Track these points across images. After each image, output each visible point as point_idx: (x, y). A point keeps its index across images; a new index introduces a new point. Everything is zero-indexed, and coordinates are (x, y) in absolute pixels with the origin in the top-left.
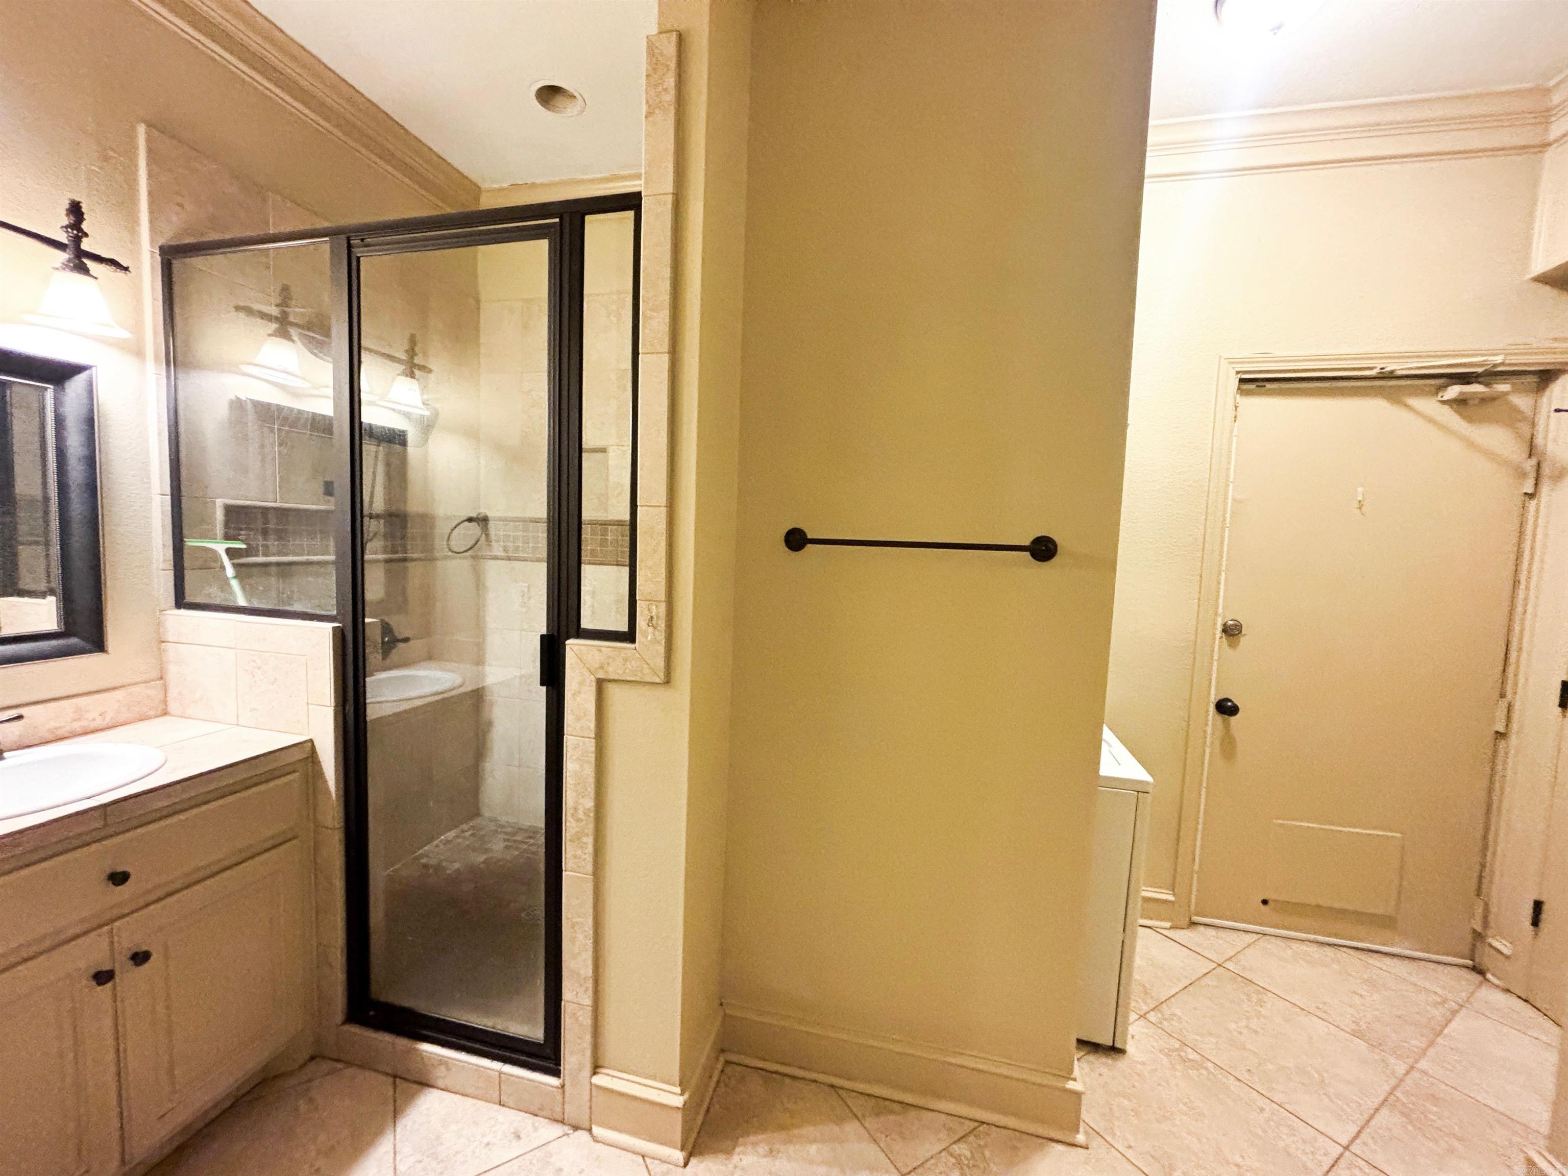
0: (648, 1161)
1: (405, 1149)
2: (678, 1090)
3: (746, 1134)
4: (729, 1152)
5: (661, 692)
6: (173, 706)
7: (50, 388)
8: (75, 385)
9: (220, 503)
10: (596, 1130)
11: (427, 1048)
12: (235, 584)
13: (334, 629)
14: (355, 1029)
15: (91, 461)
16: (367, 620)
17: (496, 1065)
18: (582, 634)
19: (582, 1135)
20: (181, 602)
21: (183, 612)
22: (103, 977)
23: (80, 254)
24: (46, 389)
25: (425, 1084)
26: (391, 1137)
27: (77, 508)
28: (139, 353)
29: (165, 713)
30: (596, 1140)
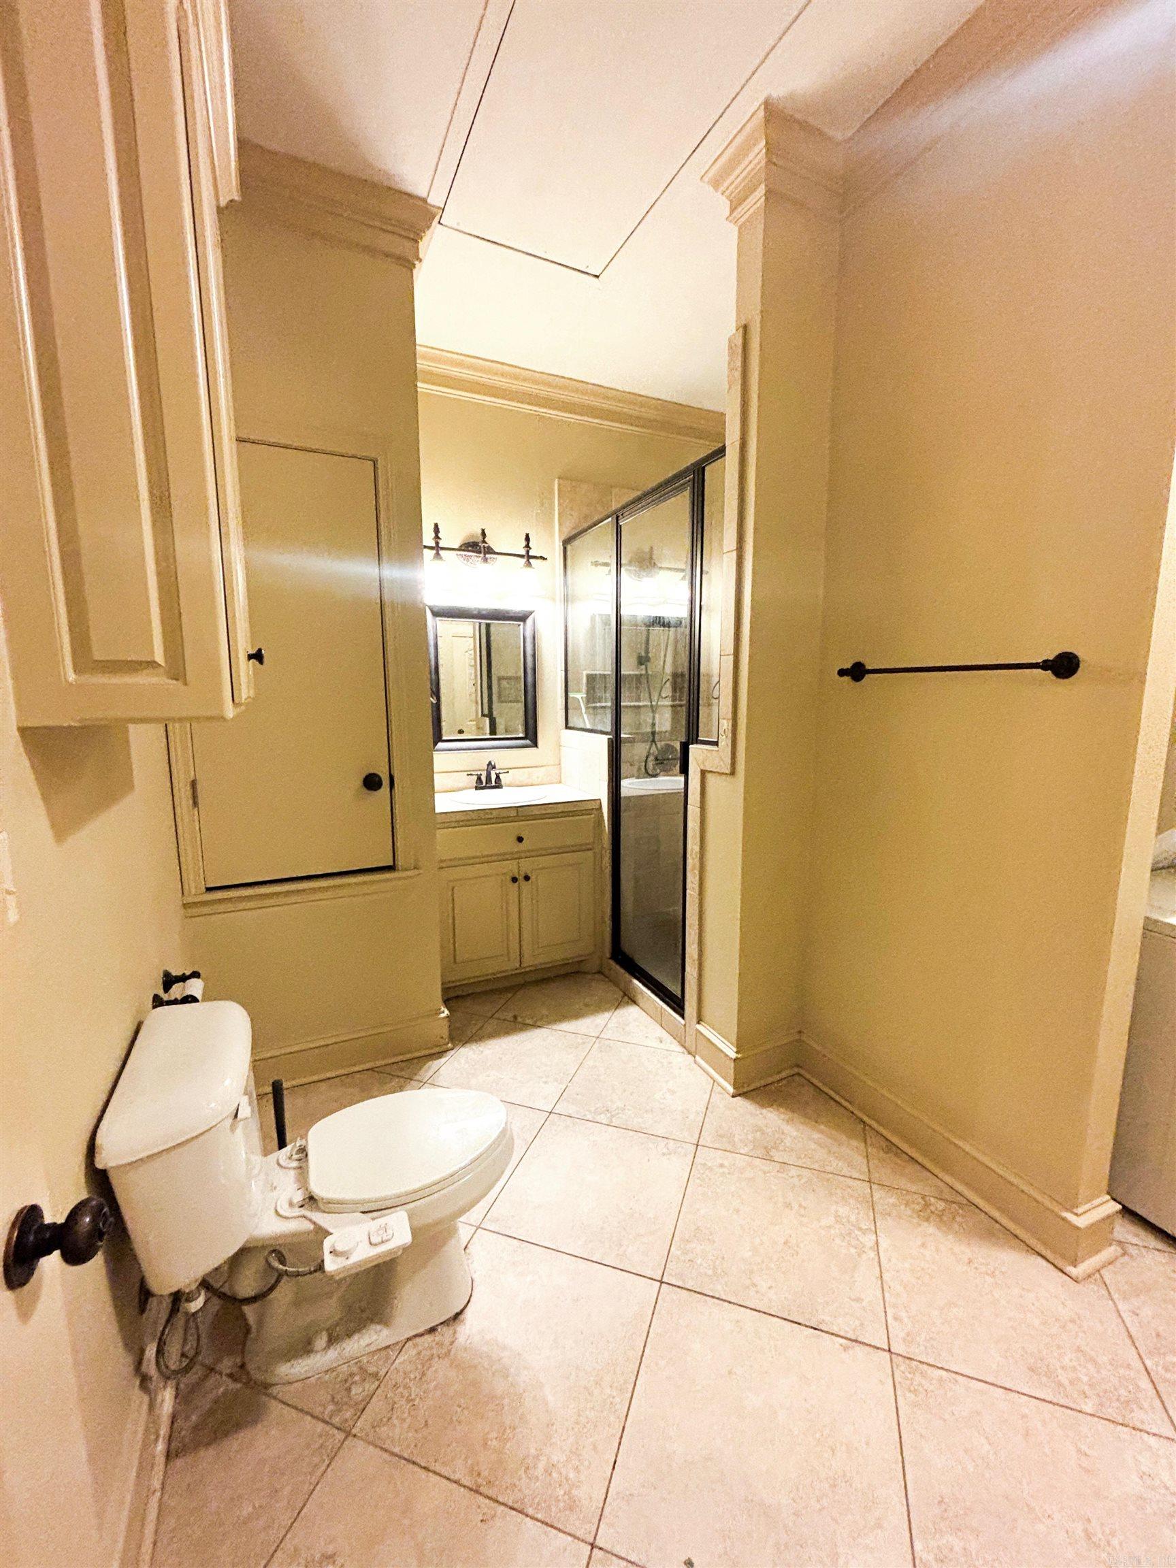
0: (715, 1084)
1: (614, 1020)
2: (735, 1050)
3: (780, 1105)
4: (763, 1106)
5: (729, 778)
6: (563, 780)
7: (522, 623)
8: (529, 621)
9: (585, 673)
10: (698, 1058)
11: (636, 982)
12: (585, 716)
13: (609, 739)
14: (612, 963)
15: (534, 656)
16: (622, 736)
17: (661, 1003)
18: (697, 742)
19: (690, 1058)
20: (567, 727)
21: (568, 731)
22: (514, 880)
23: (529, 557)
24: (519, 625)
25: (635, 1002)
26: (611, 1014)
27: (530, 679)
28: (554, 600)
29: (560, 782)
30: (695, 1062)
